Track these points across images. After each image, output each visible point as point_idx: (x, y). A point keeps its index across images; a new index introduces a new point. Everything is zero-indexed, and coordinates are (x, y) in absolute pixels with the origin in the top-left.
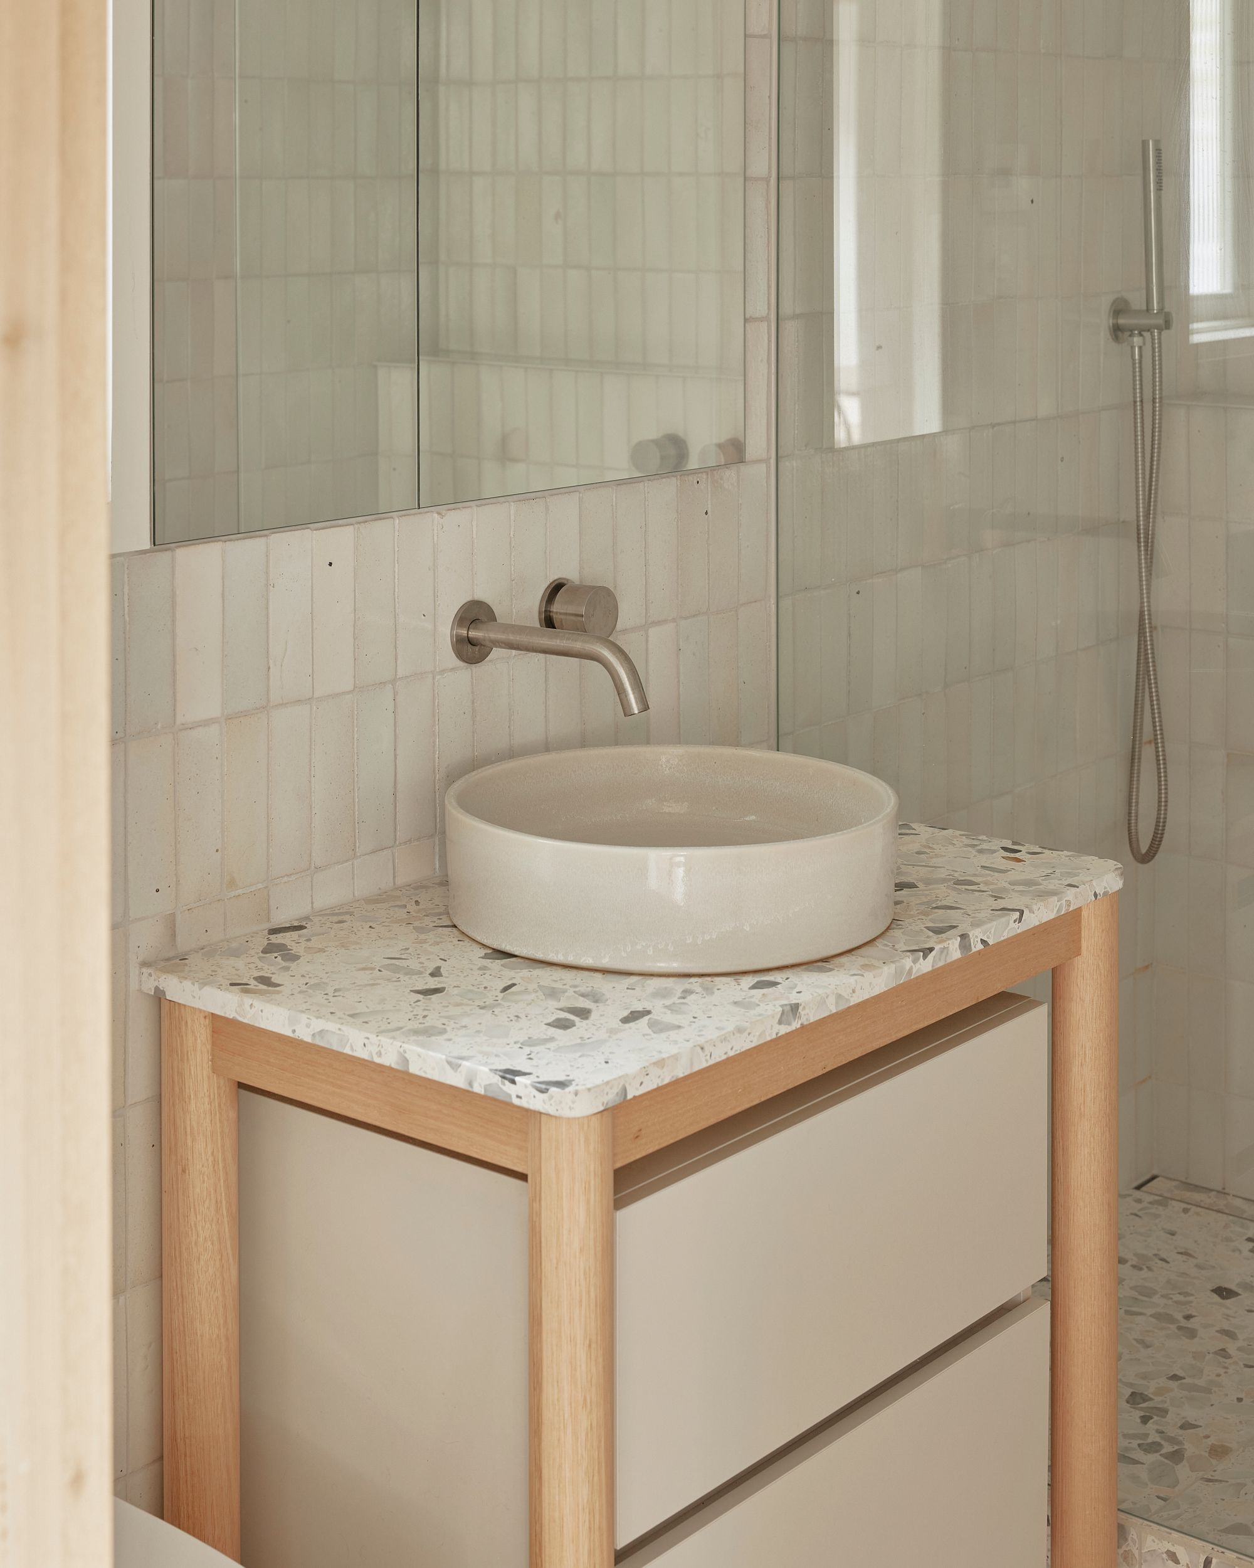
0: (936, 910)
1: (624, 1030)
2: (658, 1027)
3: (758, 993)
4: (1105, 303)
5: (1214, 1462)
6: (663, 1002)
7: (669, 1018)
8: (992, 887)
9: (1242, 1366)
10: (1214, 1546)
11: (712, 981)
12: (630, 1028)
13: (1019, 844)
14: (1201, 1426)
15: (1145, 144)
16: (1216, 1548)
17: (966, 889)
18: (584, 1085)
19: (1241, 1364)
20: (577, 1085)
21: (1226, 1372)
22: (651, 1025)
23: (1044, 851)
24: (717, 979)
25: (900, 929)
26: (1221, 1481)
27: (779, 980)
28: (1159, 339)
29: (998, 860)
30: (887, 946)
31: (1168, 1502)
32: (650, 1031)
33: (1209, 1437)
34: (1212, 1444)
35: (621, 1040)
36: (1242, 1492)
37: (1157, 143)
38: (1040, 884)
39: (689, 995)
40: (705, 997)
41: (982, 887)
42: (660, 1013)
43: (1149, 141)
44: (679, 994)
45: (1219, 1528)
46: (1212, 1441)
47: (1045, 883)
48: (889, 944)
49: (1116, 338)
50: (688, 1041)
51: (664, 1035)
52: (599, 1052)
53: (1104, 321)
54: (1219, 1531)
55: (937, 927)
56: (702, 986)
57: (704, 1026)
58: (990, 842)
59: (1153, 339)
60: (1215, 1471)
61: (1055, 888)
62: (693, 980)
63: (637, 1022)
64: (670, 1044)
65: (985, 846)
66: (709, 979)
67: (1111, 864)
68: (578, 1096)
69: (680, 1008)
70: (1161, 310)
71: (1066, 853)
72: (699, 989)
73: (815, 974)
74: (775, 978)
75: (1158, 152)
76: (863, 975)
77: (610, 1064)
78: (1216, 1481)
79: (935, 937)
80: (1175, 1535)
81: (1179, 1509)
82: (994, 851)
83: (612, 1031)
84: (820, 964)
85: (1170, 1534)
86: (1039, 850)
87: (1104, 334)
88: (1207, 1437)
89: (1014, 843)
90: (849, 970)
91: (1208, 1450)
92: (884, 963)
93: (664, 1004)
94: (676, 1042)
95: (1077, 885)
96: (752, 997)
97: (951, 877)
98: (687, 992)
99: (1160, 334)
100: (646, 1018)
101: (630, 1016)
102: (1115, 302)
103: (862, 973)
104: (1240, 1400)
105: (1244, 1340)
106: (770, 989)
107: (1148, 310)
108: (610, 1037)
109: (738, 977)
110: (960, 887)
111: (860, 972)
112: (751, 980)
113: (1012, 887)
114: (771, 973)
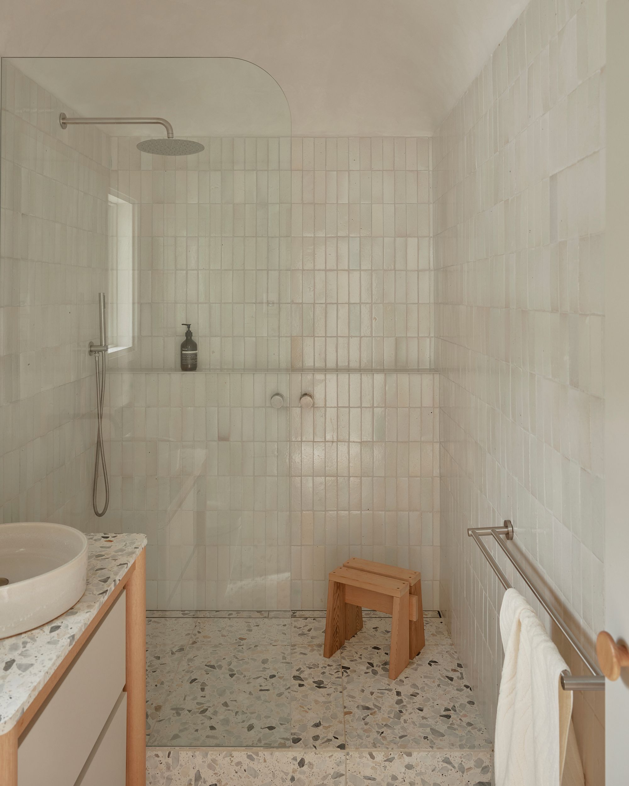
0: (97, 572)
1: (8, 675)
2: (24, 668)
3: (54, 634)
4: (87, 344)
5: (158, 713)
6: (17, 653)
7: (25, 661)
8: (110, 555)
9: (152, 672)
10: (171, 747)
11: (32, 634)
12: (11, 673)
13: (107, 534)
14: (149, 701)
15: (100, 294)
16: (172, 748)
17: (102, 559)
18: (7, 716)
19: (151, 671)
20: (4, 718)
21: (148, 677)
22: (20, 667)
23: (117, 535)
24: (33, 632)
25: (90, 584)
26: (163, 720)
27: (59, 624)
28: (105, 354)
29: (103, 542)
30: (90, 594)
31: (150, 735)
32: (20, 672)
33: (153, 704)
34: (155, 706)
35: (10, 682)
36: (171, 721)
37: (104, 294)
38: (125, 550)
39: (27, 645)
40: (33, 644)
41: (106, 556)
42: (20, 660)
43: (101, 293)
44: (22, 646)
45: (170, 739)
46: (154, 705)
47: (126, 549)
48: (91, 593)
49: (90, 355)
50: (40, 671)
51: (28, 672)
52: (3, 692)
53: (88, 349)
54: (170, 740)
55: (103, 579)
56: (29, 637)
57: (43, 661)
58: (96, 535)
59: (103, 354)
60: (160, 717)
61: (131, 550)
62: (23, 635)
63: (11, 668)
64: (34, 676)
65: (95, 538)
66: (29, 633)
67: (142, 535)
68: (6, 724)
69: (27, 654)
70: (105, 345)
71: (124, 534)
72: (29, 640)
73: (72, 616)
74: (57, 624)
75: (104, 296)
76: (90, 612)
77: (13, 699)
78: (162, 720)
79: (105, 584)
80: (158, 748)
81: (155, 737)
82: (100, 539)
83: (4, 678)
84: (70, 611)
85: (156, 748)
86: (115, 535)
87: (87, 353)
88: (152, 704)
89: (105, 534)
90: (84, 610)
91: (154, 709)
92: (95, 603)
93: (18, 654)
94: (35, 674)
95: (138, 547)
96: (53, 637)
97: (92, 555)
98: (25, 643)
99: (105, 352)
100: (15, 664)
101: (6, 665)
102: (90, 343)
103: (89, 610)
104: (156, 686)
105: (149, 662)
106: (59, 630)
107: (101, 345)
108: (4, 681)
109: (41, 628)
110: (99, 558)
111: (88, 610)
112: (47, 629)
113: (117, 554)
114: (54, 621)
